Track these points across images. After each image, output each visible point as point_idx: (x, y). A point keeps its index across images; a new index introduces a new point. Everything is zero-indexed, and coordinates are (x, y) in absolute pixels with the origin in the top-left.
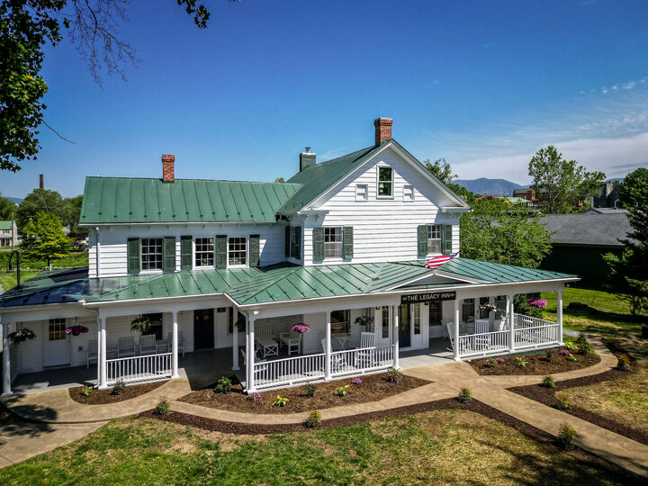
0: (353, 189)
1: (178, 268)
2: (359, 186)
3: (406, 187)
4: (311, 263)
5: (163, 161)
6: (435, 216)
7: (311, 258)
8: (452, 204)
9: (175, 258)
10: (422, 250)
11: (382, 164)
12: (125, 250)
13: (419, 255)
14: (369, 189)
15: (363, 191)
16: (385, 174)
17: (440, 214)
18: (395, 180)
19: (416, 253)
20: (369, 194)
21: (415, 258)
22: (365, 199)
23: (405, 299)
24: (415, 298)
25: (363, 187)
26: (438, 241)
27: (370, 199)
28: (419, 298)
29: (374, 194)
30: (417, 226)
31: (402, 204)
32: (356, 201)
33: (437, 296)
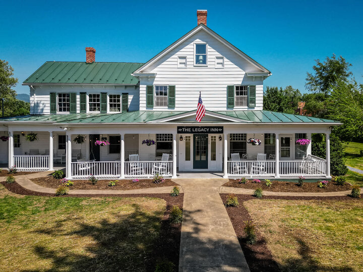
0: (176, 60)
1: (78, 112)
2: (180, 58)
3: (218, 58)
4: (145, 109)
5: (87, 51)
6: (242, 79)
7: (145, 105)
8: (257, 70)
9: (76, 105)
10: (230, 104)
11: (198, 41)
12: (49, 99)
13: (228, 108)
14: (188, 60)
15: (184, 61)
16: (201, 49)
17: (247, 77)
18: (208, 53)
19: (226, 105)
20: (188, 63)
21: (225, 109)
22: (185, 67)
23: (180, 130)
24: (189, 130)
25: (184, 58)
26: (245, 97)
27: (188, 66)
28: (192, 130)
29: (192, 63)
30: (226, 86)
31: (215, 70)
32: (178, 68)
33: (207, 130)
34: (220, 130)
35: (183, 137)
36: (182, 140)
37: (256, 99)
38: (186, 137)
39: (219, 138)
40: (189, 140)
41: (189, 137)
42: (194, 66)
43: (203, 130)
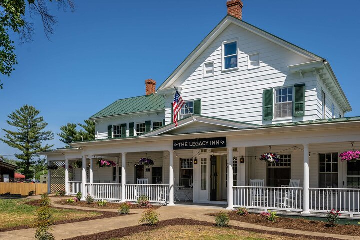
0: (202, 68)
2: (208, 65)
3: (252, 56)
6: (284, 79)
8: (306, 61)
10: (268, 115)
13: (264, 120)
15: (211, 68)
16: (231, 49)
18: (239, 52)
19: (262, 118)
20: (215, 70)
21: (262, 123)
22: (212, 75)
23: (176, 145)
24: (186, 144)
25: (211, 64)
26: (289, 104)
27: (215, 74)
28: (188, 144)
29: (220, 69)
30: (262, 91)
31: (247, 72)
32: (204, 78)
33: (206, 143)
34: (222, 142)
35: (198, 159)
36: (197, 163)
37: (306, 104)
38: (202, 159)
39: (241, 159)
40: (206, 163)
41: (206, 159)
42: (222, 72)
43: (201, 143)
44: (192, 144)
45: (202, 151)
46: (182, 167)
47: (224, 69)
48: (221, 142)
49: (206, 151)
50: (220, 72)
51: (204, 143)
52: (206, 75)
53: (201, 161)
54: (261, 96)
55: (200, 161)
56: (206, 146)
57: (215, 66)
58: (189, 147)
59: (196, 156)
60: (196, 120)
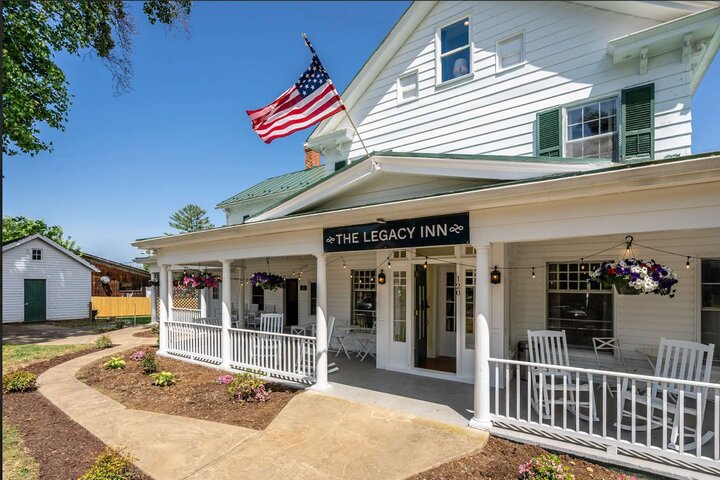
0: (394, 87)
2: (404, 79)
3: (505, 41)
16: (455, 37)
18: (475, 39)
20: (420, 86)
22: (415, 98)
23: (331, 240)
24: (353, 238)
25: (413, 77)
26: (604, 140)
27: (421, 94)
28: (360, 237)
29: (431, 82)
30: (533, 117)
31: (494, 80)
32: (398, 106)
33: (407, 233)
34: (456, 228)
35: (386, 272)
36: (384, 282)
37: (658, 134)
38: (396, 275)
39: (492, 274)
40: (404, 282)
41: (404, 274)
42: (437, 88)
43: (393, 234)
44: (369, 237)
45: (396, 255)
46: (357, 286)
47: (439, 81)
48: (453, 230)
49: (404, 255)
50: (433, 90)
51: (402, 234)
52: (401, 100)
53: (392, 278)
54: (530, 129)
55: (390, 278)
56: (408, 243)
57: (421, 77)
58: (361, 246)
59: (382, 267)
60: (378, 168)
